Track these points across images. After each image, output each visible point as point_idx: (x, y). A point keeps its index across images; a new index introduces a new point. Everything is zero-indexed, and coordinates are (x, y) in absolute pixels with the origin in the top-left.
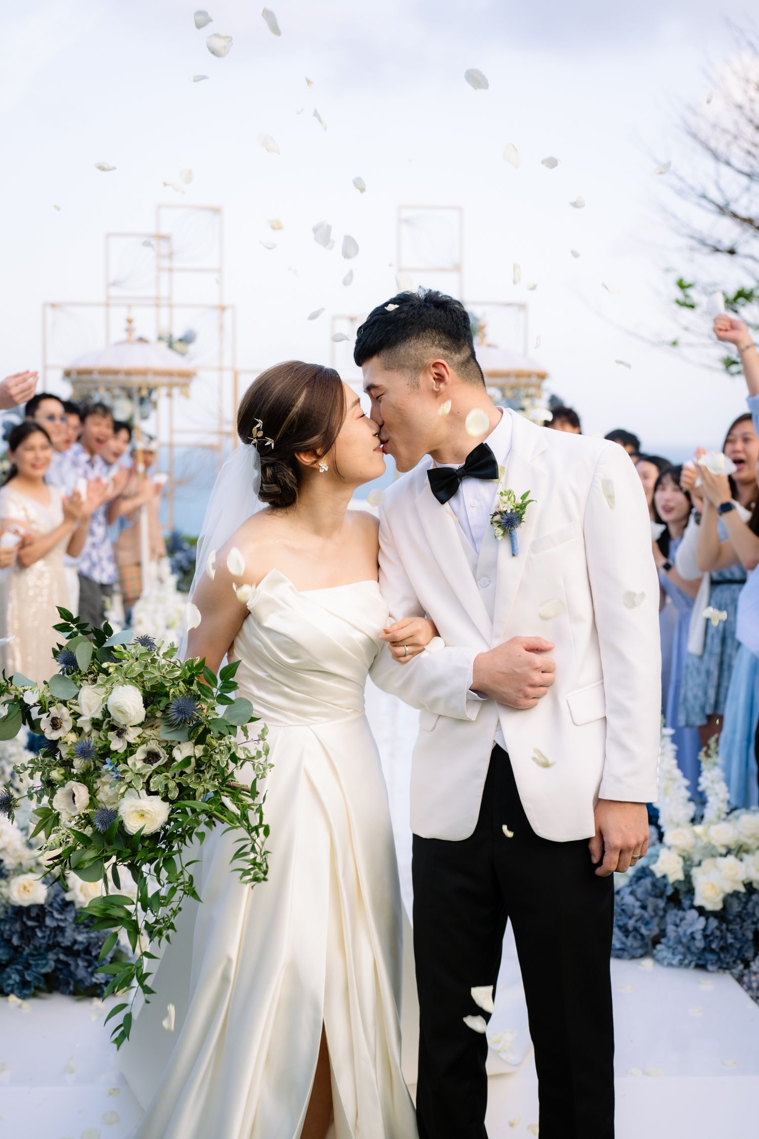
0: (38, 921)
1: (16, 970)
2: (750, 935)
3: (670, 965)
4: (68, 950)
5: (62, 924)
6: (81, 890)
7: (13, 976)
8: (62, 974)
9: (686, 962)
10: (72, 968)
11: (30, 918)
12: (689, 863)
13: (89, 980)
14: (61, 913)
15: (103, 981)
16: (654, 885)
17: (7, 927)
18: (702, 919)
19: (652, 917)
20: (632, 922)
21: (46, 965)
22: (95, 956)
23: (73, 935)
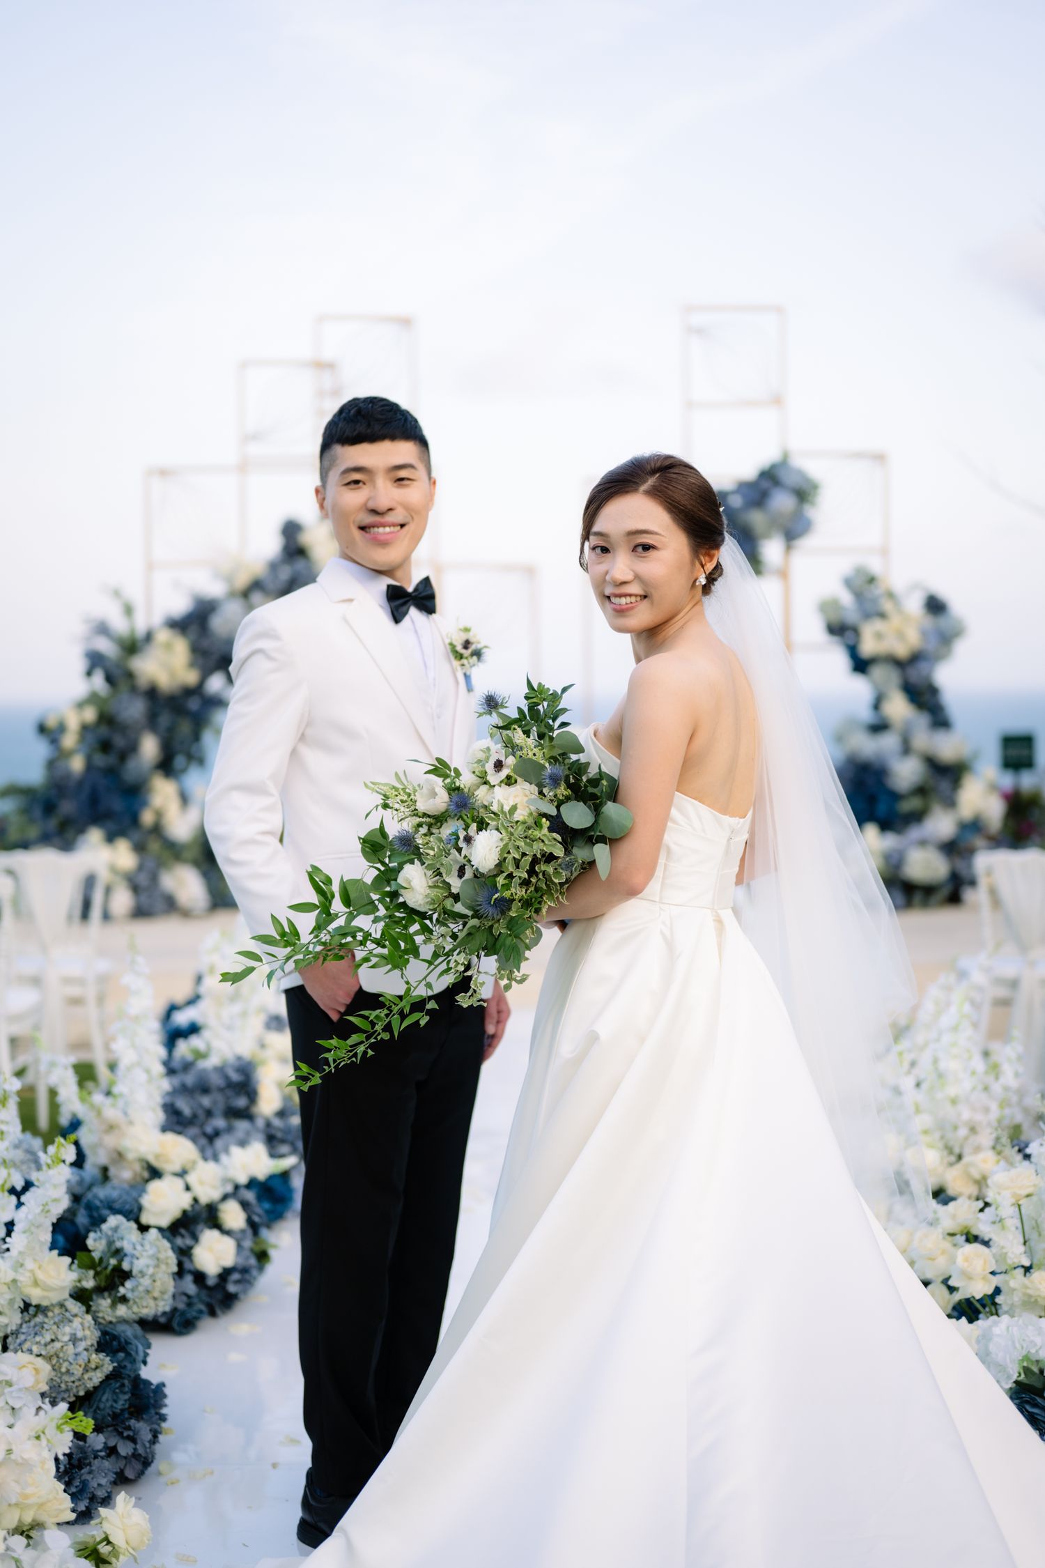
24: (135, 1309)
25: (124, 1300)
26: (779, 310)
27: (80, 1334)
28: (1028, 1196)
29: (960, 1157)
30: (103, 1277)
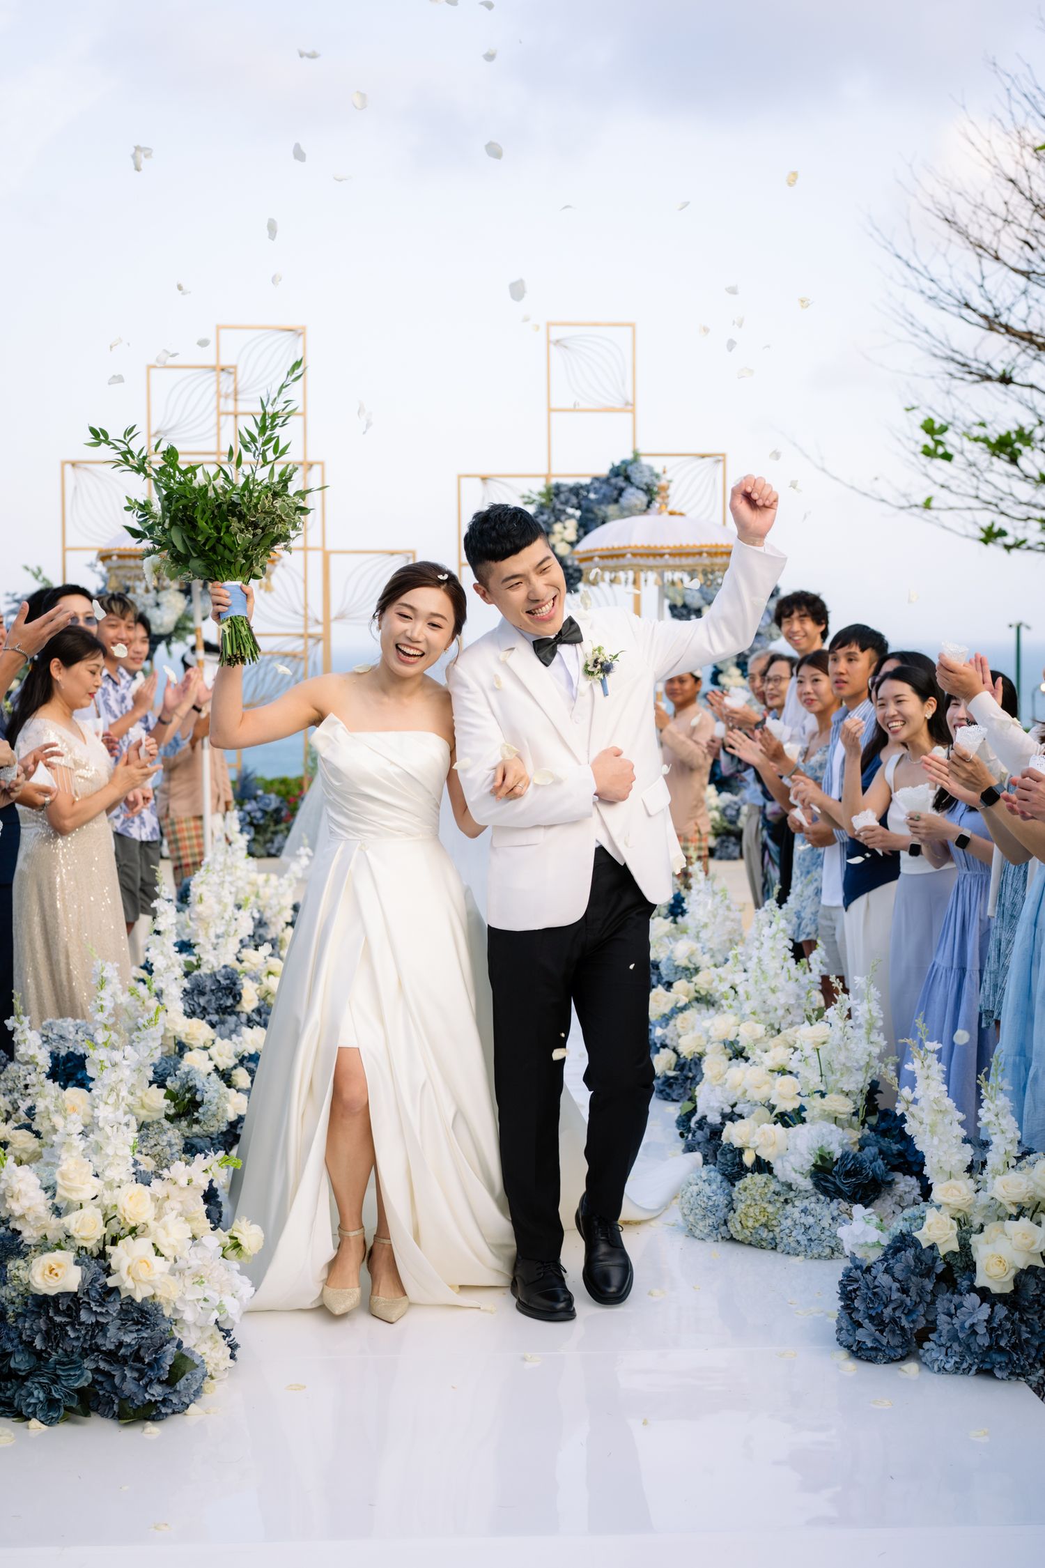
0: (69, 1316)
1: (39, 1383)
3: (942, 1370)
4: (111, 1356)
5: (102, 1320)
6: (129, 1273)
7: (36, 1393)
8: (104, 1389)
9: (965, 1365)
10: (117, 1381)
11: (58, 1312)
12: (966, 1229)
13: (141, 1398)
14: (101, 1305)
15: (160, 1399)
16: (917, 1258)
17: (27, 1325)
18: (986, 1306)
19: (916, 1304)
20: (888, 1312)
21: (80, 1376)
22: (149, 1364)
23: (118, 1335)
24: (205, 1128)
25: (197, 1121)
26: (632, 325)
27: (173, 1141)
28: (824, 1043)
29: (779, 1031)
30: (181, 1106)
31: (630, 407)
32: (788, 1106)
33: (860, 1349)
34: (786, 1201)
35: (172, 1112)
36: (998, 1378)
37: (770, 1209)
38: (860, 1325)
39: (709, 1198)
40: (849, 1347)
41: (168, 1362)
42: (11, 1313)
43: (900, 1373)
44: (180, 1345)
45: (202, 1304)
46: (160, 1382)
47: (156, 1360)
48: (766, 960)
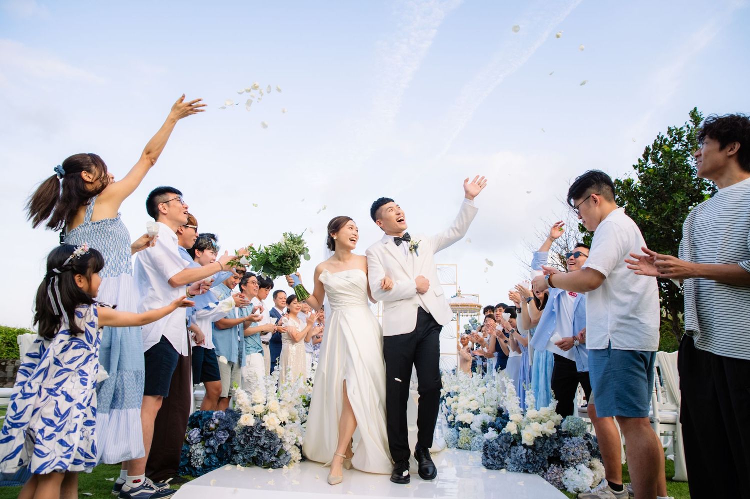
0: (251, 434)
1: (241, 454)
2: (547, 458)
3: (513, 471)
4: (262, 448)
5: (259, 435)
6: (268, 422)
7: (240, 457)
8: (259, 458)
9: (520, 469)
10: (263, 455)
11: (248, 433)
12: (519, 428)
13: (269, 461)
14: (259, 431)
15: (275, 462)
16: (506, 438)
17: (240, 437)
18: (525, 449)
19: (505, 452)
20: (496, 453)
21: (253, 453)
22: (272, 451)
23: (264, 441)
31: (455, 283)
32: (474, 409)
33: (488, 465)
34: (474, 436)
35: (305, 405)
36: (529, 473)
37: (469, 438)
38: (488, 458)
39: (452, 436)
40: (485, 465)
41: (277, 450)
42: (237, 434)
43: (500, 472)
44: (282, 446)
45: (292, 437)
46: (276, 456)
47: (275, 449)
48: (474, 381)
